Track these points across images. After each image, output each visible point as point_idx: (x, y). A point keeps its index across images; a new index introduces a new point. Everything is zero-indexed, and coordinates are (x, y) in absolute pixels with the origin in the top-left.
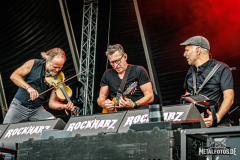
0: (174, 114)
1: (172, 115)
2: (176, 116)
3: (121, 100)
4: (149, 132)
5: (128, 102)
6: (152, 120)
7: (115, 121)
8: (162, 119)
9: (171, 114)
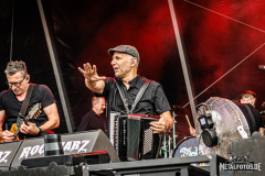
0: (79, 142)
1: (76, 144)
2: (81, 145)
3: (23, 126)
4: (45, 168)
5: (32, 127)
6: (48, 153)
7: (8, 153)
8: (61, 151)
9: (75, 142)
